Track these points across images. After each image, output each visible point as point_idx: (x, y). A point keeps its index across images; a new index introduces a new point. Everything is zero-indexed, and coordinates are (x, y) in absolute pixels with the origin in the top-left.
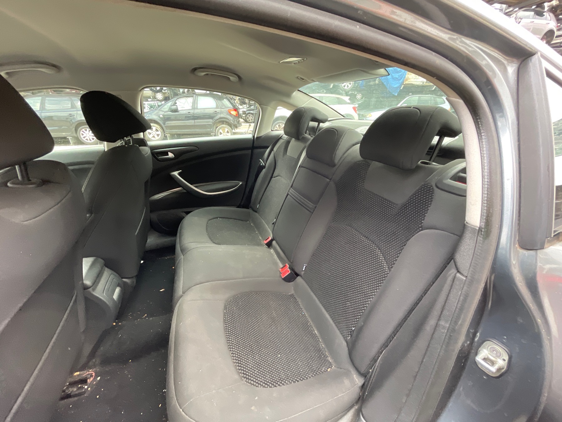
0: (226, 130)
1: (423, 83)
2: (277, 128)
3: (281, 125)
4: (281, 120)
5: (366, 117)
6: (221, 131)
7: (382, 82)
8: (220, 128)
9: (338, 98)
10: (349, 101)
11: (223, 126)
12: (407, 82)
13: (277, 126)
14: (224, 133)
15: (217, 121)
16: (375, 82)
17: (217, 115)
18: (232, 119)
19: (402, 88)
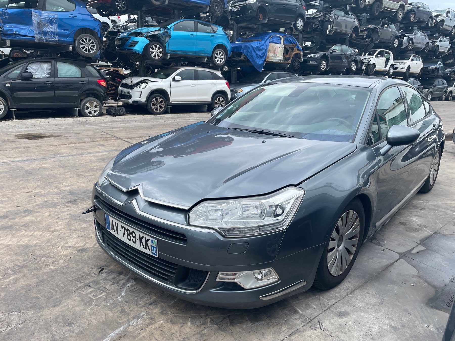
0: (95, 103)
1: (281, 61)
2: (154, 102)
3: (158, 99)
4: (156, 93)
5: (237, 93)
6: (88, 105)
7: (248, 58)
8: (87, 102)
9: (211, 72)
10: (221, 76)
11: (91, 99)
12: (268, 60)
13: (154, 100)
14: (92, 108)
15: (85, 93)
16: (241, 58)
17: (84, 85)
18: (102, 91)
19: (264, 65)
